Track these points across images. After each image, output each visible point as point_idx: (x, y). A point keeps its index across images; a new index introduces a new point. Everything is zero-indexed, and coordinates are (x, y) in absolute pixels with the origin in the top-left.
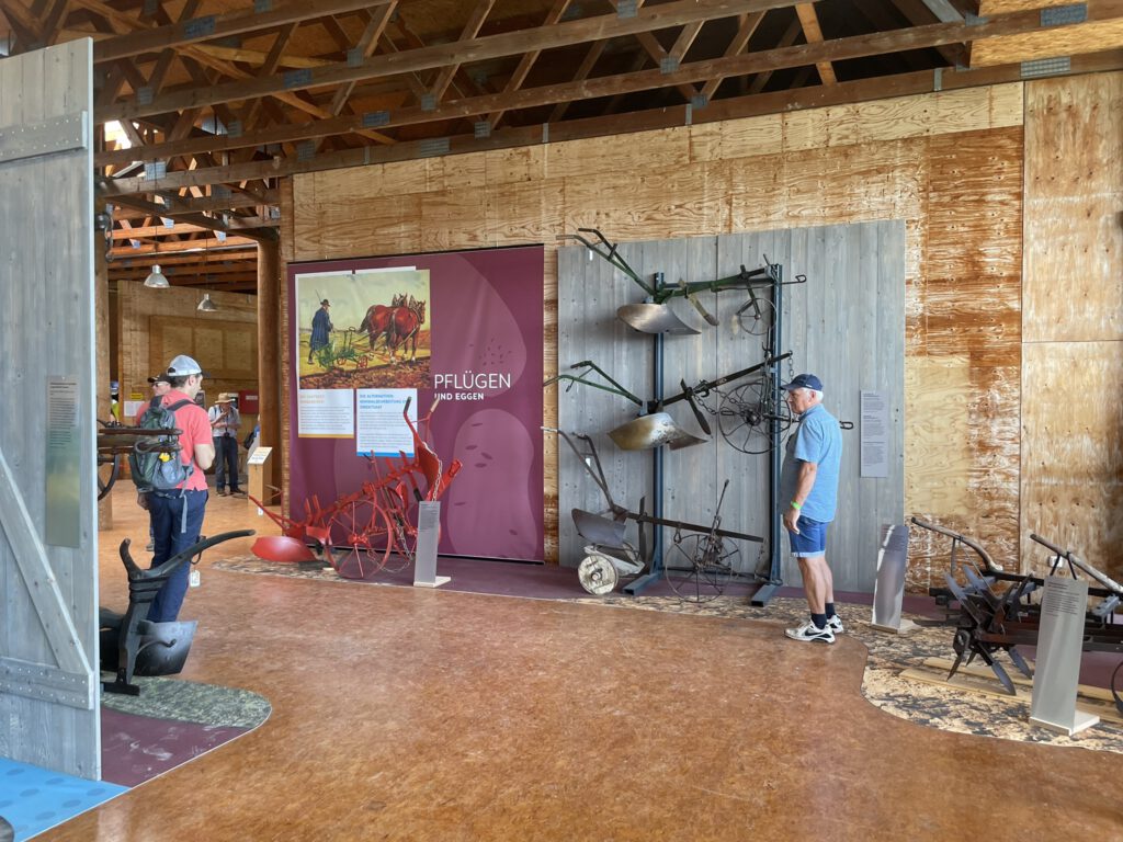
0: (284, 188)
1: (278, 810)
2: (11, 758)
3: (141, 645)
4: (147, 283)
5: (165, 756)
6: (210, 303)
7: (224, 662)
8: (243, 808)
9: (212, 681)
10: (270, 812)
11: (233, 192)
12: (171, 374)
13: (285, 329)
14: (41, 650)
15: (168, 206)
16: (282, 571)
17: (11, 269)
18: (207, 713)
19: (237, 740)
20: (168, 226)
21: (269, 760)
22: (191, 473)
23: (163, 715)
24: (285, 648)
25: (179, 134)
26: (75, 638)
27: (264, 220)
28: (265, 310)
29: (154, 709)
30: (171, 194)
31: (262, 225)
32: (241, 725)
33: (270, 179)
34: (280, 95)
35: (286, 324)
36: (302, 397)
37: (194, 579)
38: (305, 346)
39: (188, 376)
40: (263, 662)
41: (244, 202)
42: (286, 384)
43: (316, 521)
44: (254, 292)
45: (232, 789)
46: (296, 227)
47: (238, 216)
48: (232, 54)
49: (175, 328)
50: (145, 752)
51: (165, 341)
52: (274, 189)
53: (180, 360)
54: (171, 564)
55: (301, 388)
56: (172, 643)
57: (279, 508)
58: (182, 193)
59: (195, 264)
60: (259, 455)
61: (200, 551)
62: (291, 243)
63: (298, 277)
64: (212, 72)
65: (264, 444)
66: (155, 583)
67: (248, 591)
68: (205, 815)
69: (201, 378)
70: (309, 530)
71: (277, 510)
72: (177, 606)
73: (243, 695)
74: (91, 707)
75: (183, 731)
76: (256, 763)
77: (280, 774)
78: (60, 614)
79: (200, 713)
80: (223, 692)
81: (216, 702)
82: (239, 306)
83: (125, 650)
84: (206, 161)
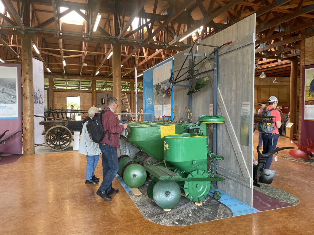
0: (302, 43)
1: (304, 231)
2: (230, 195)
3: (261, 174)
4: (260, 77)
5: (269, 206)
6: (276, 81)
7: (283, 184)
8: (293, 227)
9: (280, 188)
10: (302, 231)
11: (285, 47)
12: (269, 101)
13: (301, 87)
14: (238, 170)
15: (265, 55)
16: (298, 160)
17: (234, 76)
18: (280, 197)
19: (289, 207)
20: (265, 60)
21: (300, 216)
22: (275, 129)
23: (267, 194)
24: (302, 184)
25: (270, 34)
26: (247, 169)
27: (294, 54)
28: (293, 81)
29: (265, 192)
30: (266, 51)
31: (293, 56)
32: (290, 203)
33: (296, 42)
34: (303, 15)
35: (301, 85)
36: (306, 107)
37: (276, 159)
38: (308, 92)
39: (274, 102)
40: (295, 187)
41: (287, 50)
42: (301, 104)
43: (310, 147)
44: (289, 76)
45: (289, 221)
46: (306, 55)
47: (285, 54)
48: (288, 7)
49: (264, 89)
50: (263, 203)
51: (262, 92)
52: (297, 44)
53: (272, 97)
54: (269, 154)
55: (306, 105)
56: (269, 175)
57: (298, 141)
58: (269, 50)
59: (271, 70)
60: (289, 125)
61: (277, 151)
62: (304, 60)
63: (306, 70)
64: (281, 13)
65: (291, 122)
66: (265, 158)
67: (288, 165)
68: (282, 225)
69: (277, 102)
70: (308, 149)
71: (297, 142)
72: (269, 166)
73: (290, 195)
74: (251, 187)
75: (273, 200)
76: (296, 216)
77: (304, 221)
78: (243, 162)
79: (278, 197)
80: (284, 192)
81: (282, 194)
82: (283, 81)
83: (257, 175)
84: (277, 40)
